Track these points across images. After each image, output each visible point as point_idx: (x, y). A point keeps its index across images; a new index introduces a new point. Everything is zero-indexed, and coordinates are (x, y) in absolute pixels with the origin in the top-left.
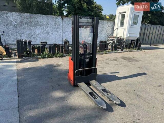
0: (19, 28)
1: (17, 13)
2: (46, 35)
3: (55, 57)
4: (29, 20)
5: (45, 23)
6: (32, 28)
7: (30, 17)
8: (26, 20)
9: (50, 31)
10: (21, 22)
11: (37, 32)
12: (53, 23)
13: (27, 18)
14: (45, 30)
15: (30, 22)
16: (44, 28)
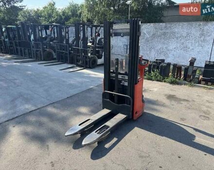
0: (150, 42)
1: (152, 24)
2: (182, 51)
3: (165, 82)
4: (164, 31)
5: (185, 34)
6: (165, 42)
7: (166, 27)
8: (160, 31)
9: (189, 45)
10: (154, 35)
11: (171, 48)
12: (198, 34)
13: (162, 29)
14: (183, 44)
15: (165, 34)
16: (182, 41)
